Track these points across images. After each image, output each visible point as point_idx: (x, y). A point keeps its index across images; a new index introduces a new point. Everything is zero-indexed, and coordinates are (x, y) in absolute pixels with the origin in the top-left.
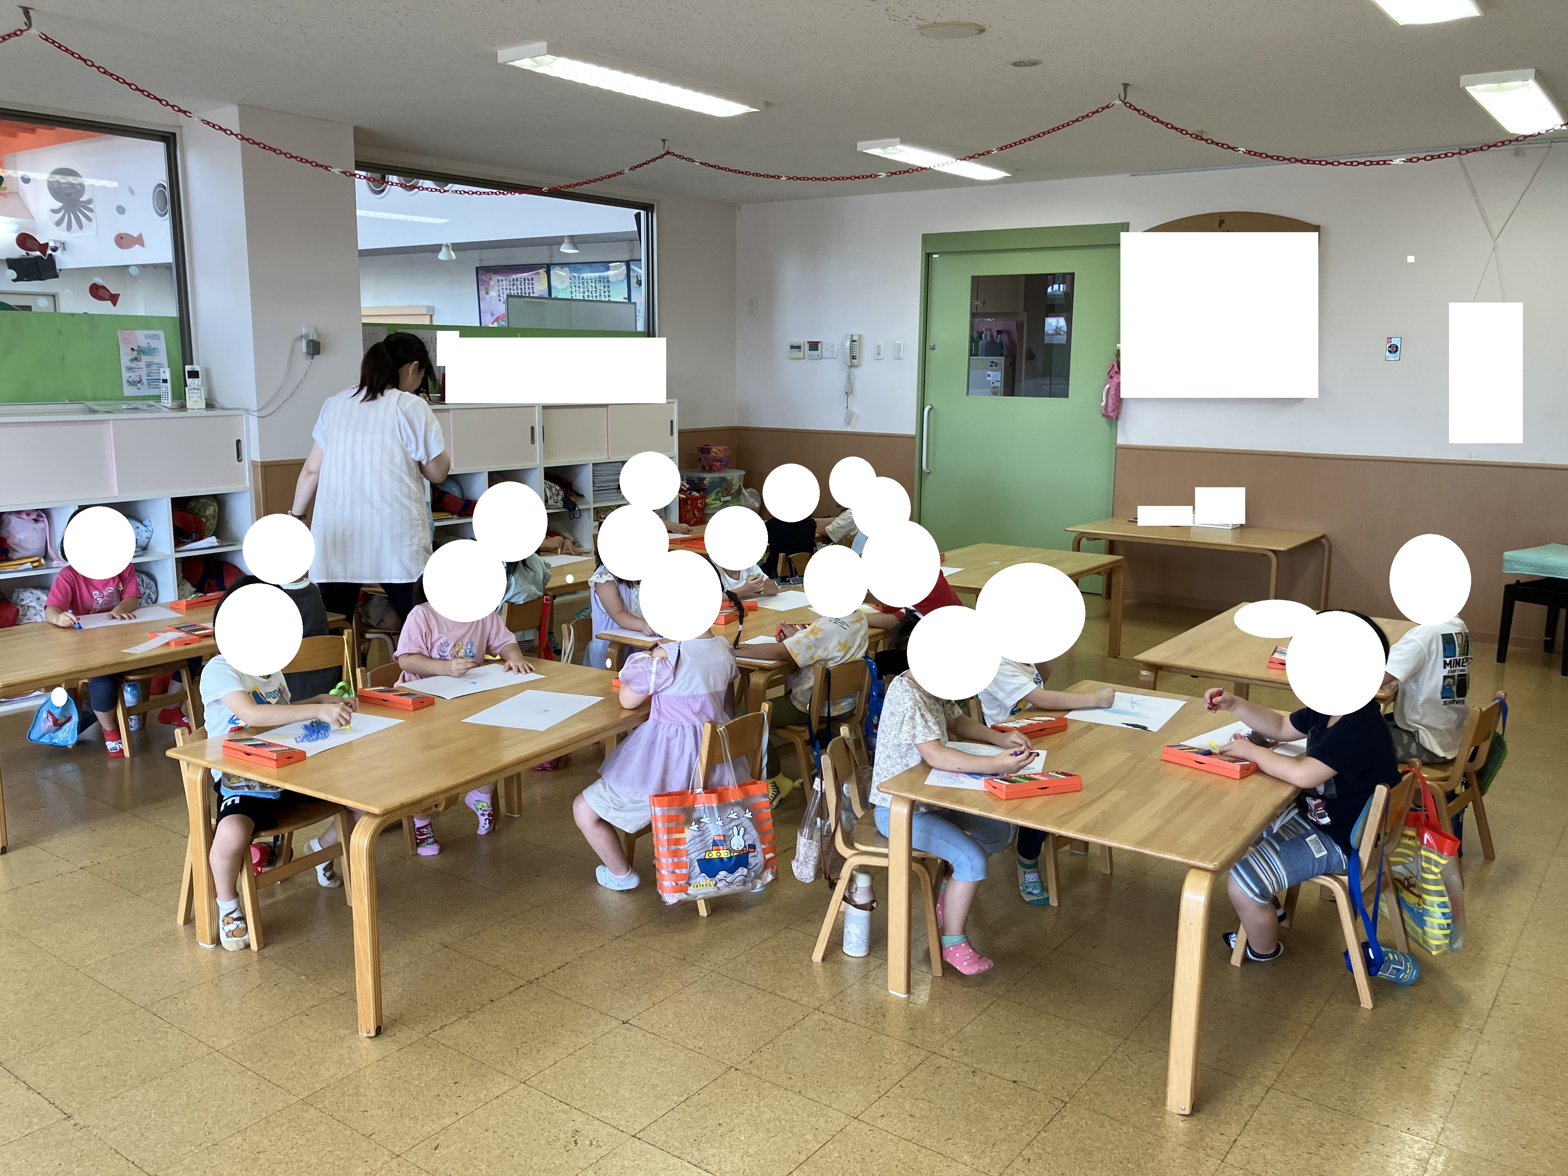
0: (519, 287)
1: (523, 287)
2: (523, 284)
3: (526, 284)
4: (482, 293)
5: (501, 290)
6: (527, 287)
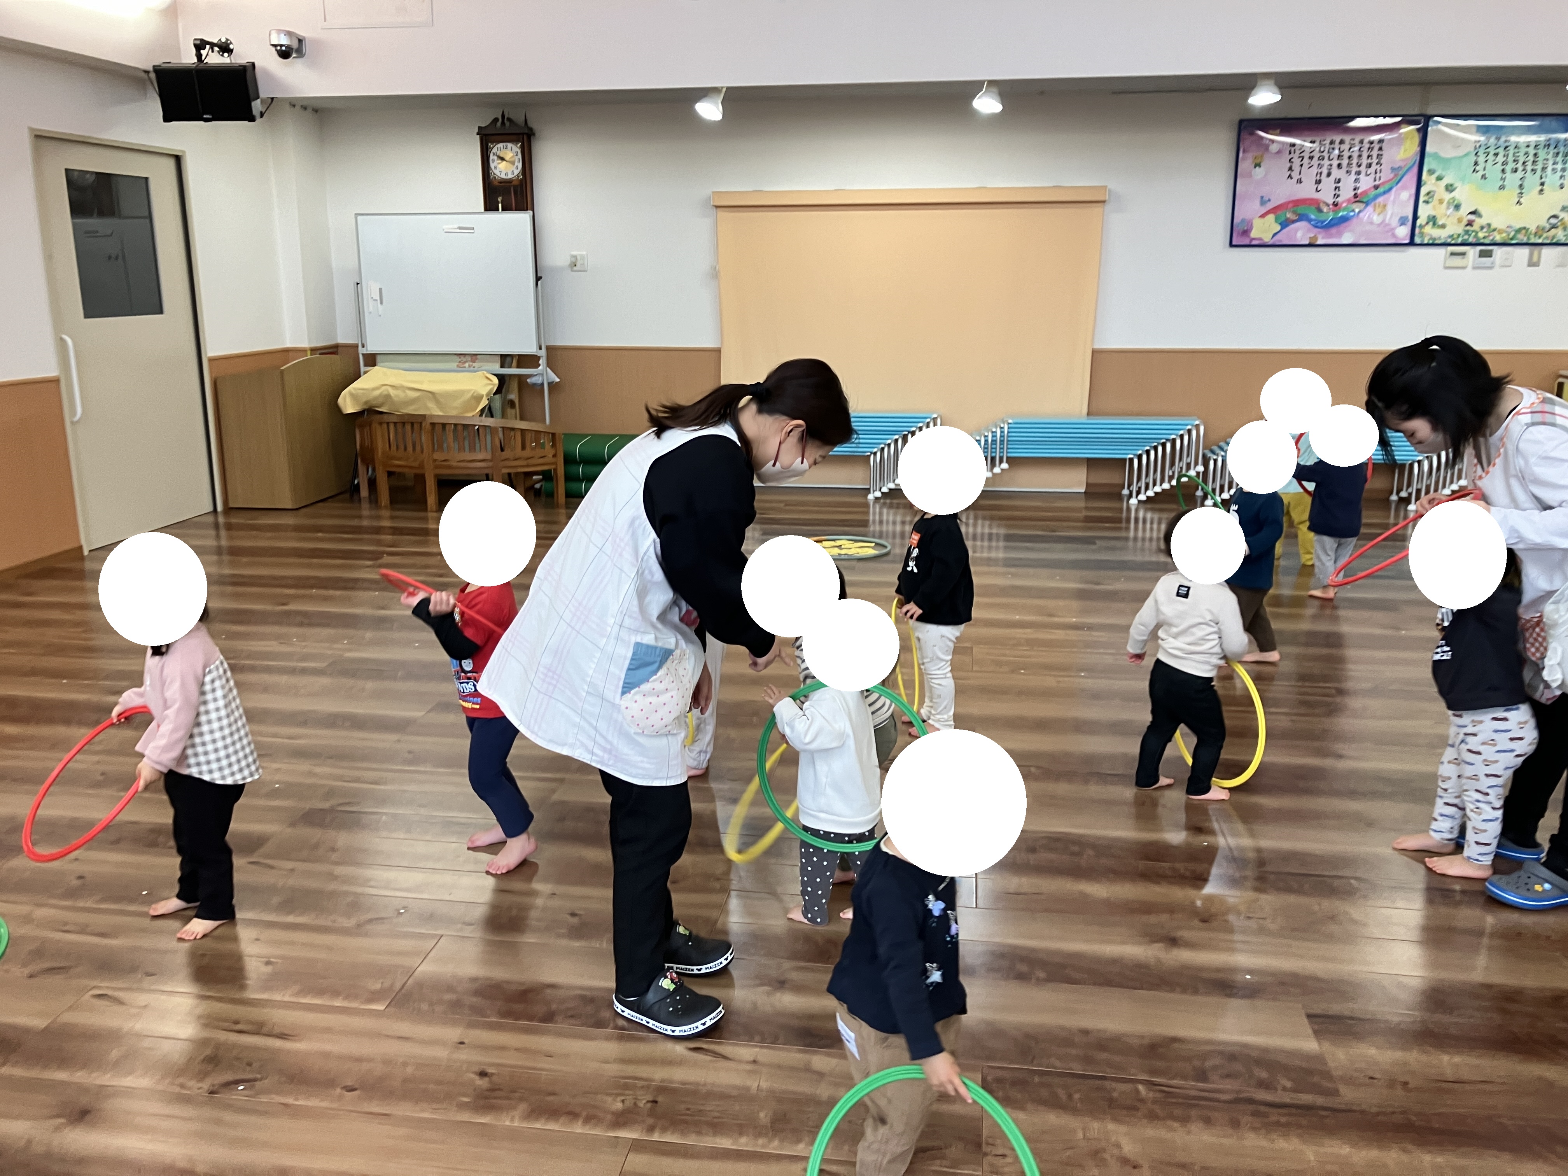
1: (1355, 155)
2: (1356, 149)
3: (1365, 149)
4: (1246, 165)
5: (1297, 161)
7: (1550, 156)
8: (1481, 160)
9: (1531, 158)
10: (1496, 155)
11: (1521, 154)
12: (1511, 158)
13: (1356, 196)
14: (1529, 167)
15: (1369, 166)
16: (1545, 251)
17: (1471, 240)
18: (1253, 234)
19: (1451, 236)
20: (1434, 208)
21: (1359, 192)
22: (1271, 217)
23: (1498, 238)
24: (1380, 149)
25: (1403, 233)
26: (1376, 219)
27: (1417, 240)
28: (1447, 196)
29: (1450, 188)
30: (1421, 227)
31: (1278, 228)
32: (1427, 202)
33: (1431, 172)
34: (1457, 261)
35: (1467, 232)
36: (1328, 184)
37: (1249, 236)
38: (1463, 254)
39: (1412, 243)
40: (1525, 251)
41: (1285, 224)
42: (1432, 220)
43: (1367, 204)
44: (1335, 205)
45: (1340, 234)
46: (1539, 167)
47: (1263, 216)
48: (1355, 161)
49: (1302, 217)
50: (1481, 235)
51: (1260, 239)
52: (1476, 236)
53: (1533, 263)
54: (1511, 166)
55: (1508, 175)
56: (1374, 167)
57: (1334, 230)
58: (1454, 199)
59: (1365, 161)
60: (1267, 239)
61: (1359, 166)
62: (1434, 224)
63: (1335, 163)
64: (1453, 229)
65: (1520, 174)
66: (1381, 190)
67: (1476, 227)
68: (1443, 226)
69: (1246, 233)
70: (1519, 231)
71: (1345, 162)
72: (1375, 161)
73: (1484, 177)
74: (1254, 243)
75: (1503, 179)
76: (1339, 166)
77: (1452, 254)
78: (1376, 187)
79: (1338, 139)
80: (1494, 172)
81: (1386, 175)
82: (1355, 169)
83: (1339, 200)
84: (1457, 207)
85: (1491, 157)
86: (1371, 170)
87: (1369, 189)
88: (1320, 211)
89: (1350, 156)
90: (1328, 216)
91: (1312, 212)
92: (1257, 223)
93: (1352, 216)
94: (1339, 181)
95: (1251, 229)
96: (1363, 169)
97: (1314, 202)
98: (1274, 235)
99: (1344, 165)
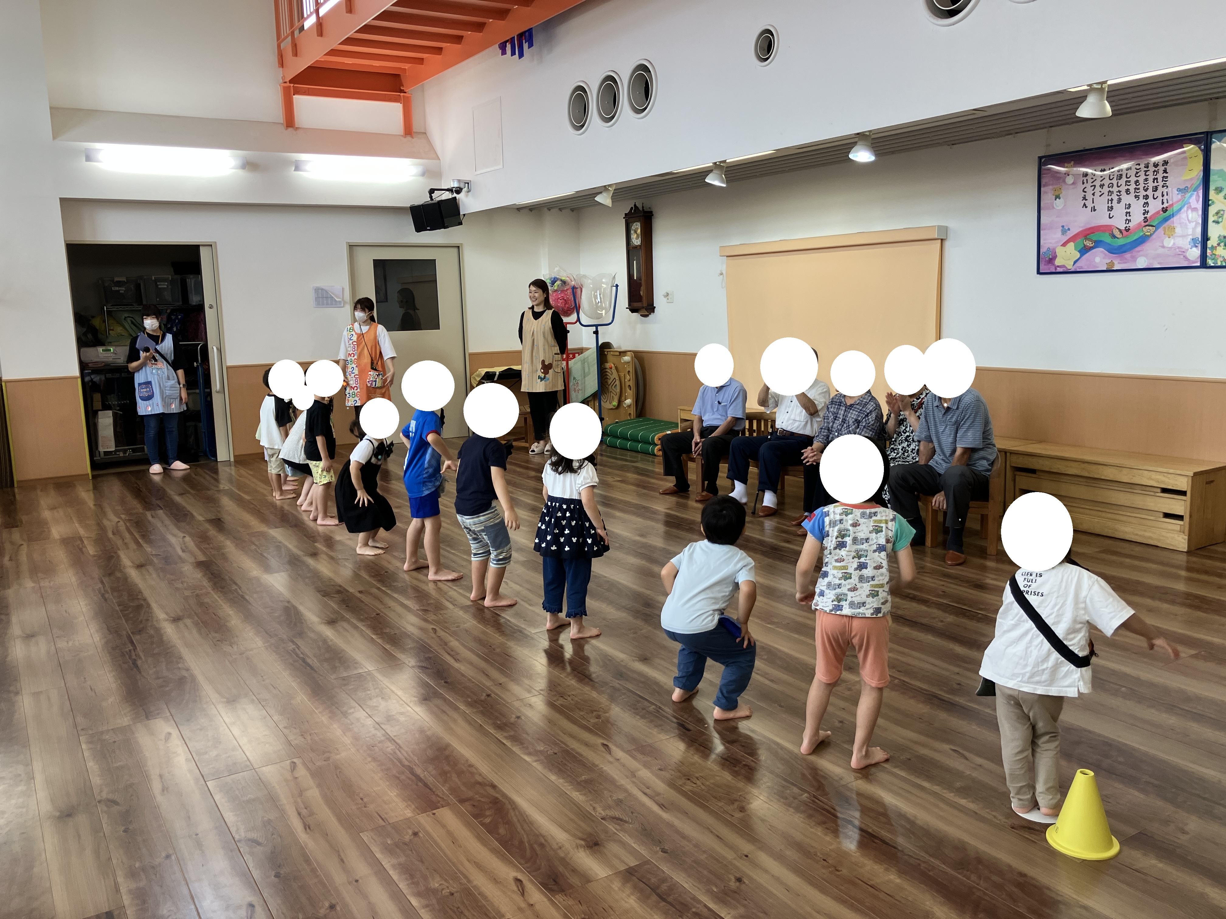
0: (1133, 179)
1: (1141, 179)
2: (1142, 173)
3: (1150, 173)
4: (1047, 198)
5: (1089, 190)
6: (1151, 178)
13: (1146, 220)
15: (1155, 189)
18: (1058, 262)
21: (1148, 216)
22: (1071, 245)
24: (1165, 171)
25: (1195, 253)
26: (1168, 242)
27: (1210, 262)
30: (1213, 248)
31: (1078, 255)
32: (1217, 222)
33: (1217, 191)
37: (1054, 264)
39: (1204, 265)
41: (1084, 252)
42: (1223, 239)
43: (1157, 227)
44: (1127, 230)
45: (1134, 259)
47: (1064, 245)
48: (1141, 186)
49: (1098, 244)
51: (1064, 266)
56: (1160, 189)
57: (1128, 256)
59: (1151, 184)
60: (1070, 266)
61: (1146, 190)
63: (1123, 188)
66: (1169, 212)
69: (1051, 260)
71: (1132, 187)
72: (1161, 183)
74: (1059, 270)
76: (1128, 191)
78: (1165, 210)
81: (1173, 196)
82: (1142, 193)
83: (1131, 225)
86: (1158, 194)
87: (1158, 213)
88: (1114, 237)
89: (1137, 181)
90: (1121, 242)
91: (1107, 238)
92: (1060, 251)
93: (1143, 240)
94: (1129, 206)
95: (1055, 257)
96: (1150, 193)
97: (1108, 229)
98: (1075, 262)
99: (1132, 190)
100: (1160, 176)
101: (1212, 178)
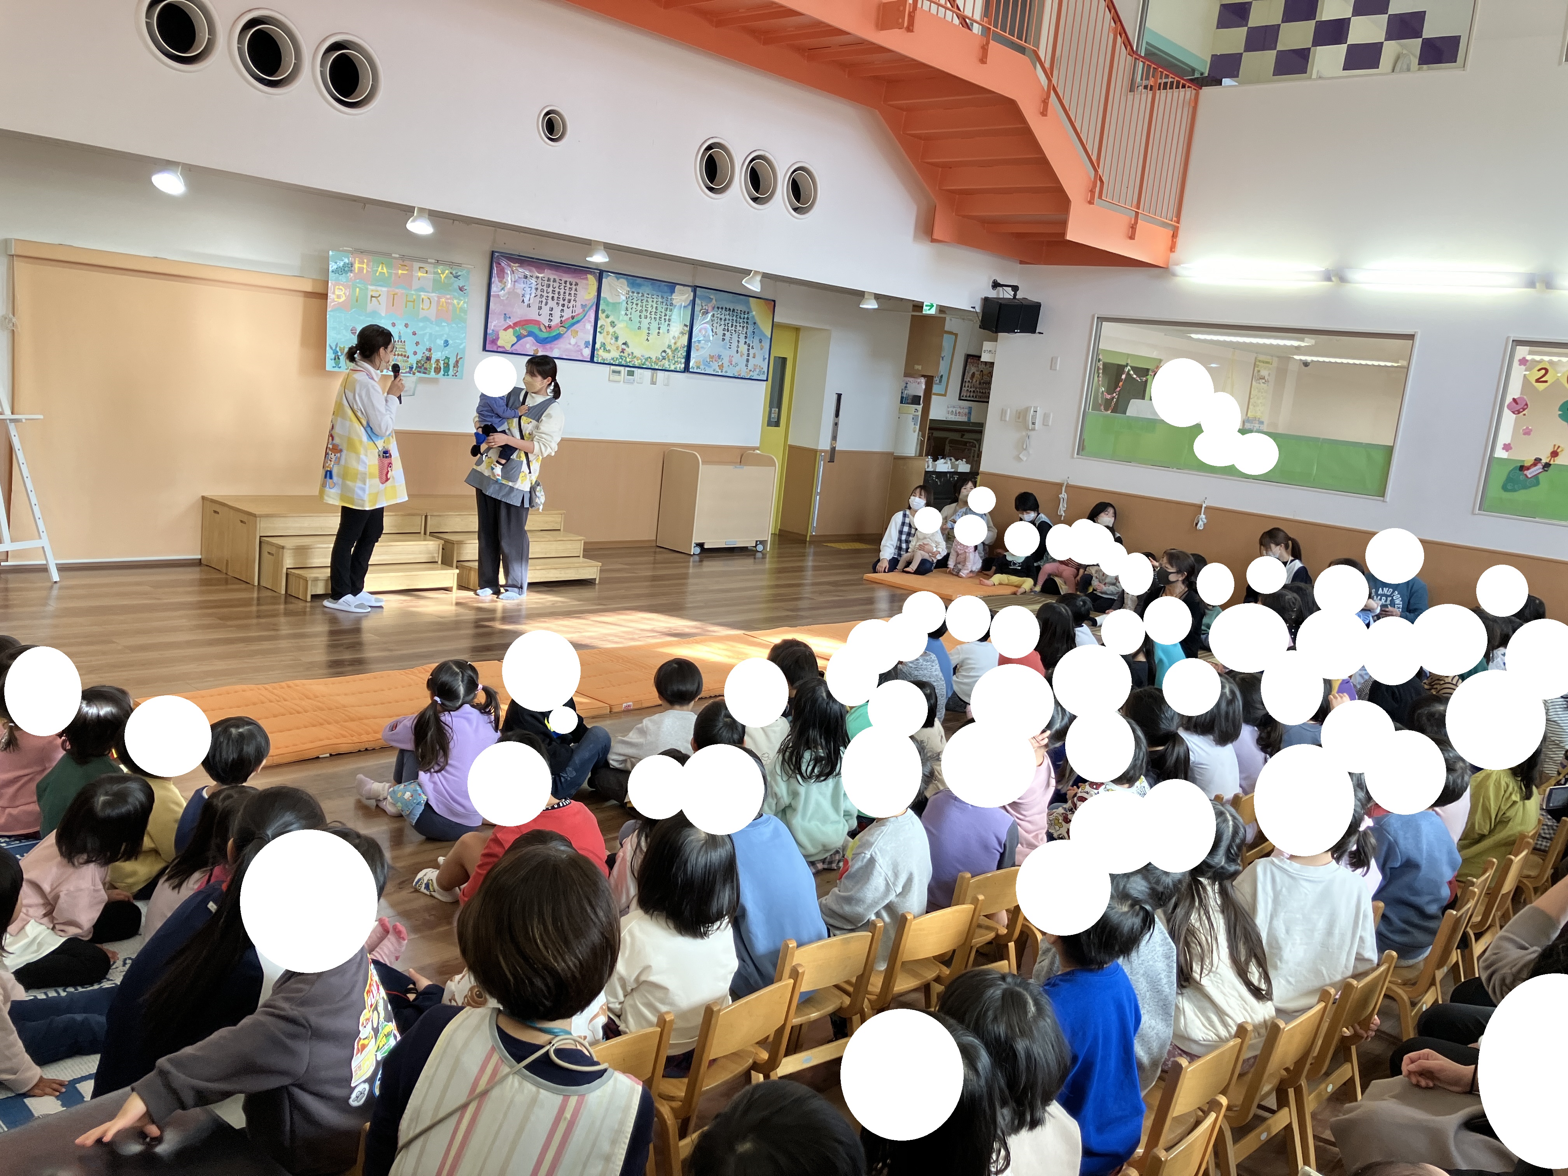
0: (557, 290)
1: (562, 291)
2: (562, 287)
4: (495, 288)
7: (663, 310)
8: (629, 306)
9: (654, 310)
10: (637, 304)
11: (649, 306)
12: (644, 309)
13: (561, 322)
14: (653, 316)
15: (569, 301)
16: (660, 374)
17: (623, 363)
18: (500, 343)
19: (613, 359)
20: (605, 338)
21: (563, 319)
22: (511, 330)
23: (637, 363)
24: (576, 290)
25: (587, 352)
26: (573, 341)
27: (595, 360)
28: (611, 330)
29: (613, 324)
30: (598, 350)
31: (515, 340)
32: (600, 333)
33: (604, 311)
34: (616, 377)
35: (621, 356)
36: (545, 310)
37: (496, 344)
38: (619, 372)
39: (592, 360)
40: (649, 372)
41: (519, 338)
42: (603, 345)
43: (568, 328)
44: (550, 327)
45: (552, 349)
46: (658, 317)
47: (505, 329)
48: (561, 297)
49: (530, 334)
50: (628, 360)
51: (503, 347)
52: (625, 361)
53: (653, 383)
54: (644, 313)
55: (643, 319)
56: (572, 302)
57: (548, 346)
58: (615, 332)
59: (567, 297)
60: (508, 348)
61: (564, 300)
62: (605, 349)
63: (550, 295)
64: (615, 354)
65: (648, 320)
66: (575, 320)
67: (626, 354)
68: (609, 351)
69: (494, 341)
70: (646, 359)
71: (556, 296)
72: (573, 298)
73: (630, 319)
74: (500, 350)
75: (640, 322)
76: (553, 297)
77: (614, 372)
78: (573, 318)
79: (552, 277)
80: (635, 316)
81: (579, 310)
82: (561, 302)
83: (552, 324)
84: (617, 338)
85: (634, 306)
86: (571, 305)
87: (568, 319)
88: (541, 330)
89: (559, 293)
90: (544, 335)
91: (535, 330)
92: (502, 334)
93: (558, 337)
94: (552, 309)
95: (498, 338)
96: (566, 303)
97: (537, 323)
98: (513, 345)
99: (556, 298)
100: (573, 292)
101: (601, 302)
